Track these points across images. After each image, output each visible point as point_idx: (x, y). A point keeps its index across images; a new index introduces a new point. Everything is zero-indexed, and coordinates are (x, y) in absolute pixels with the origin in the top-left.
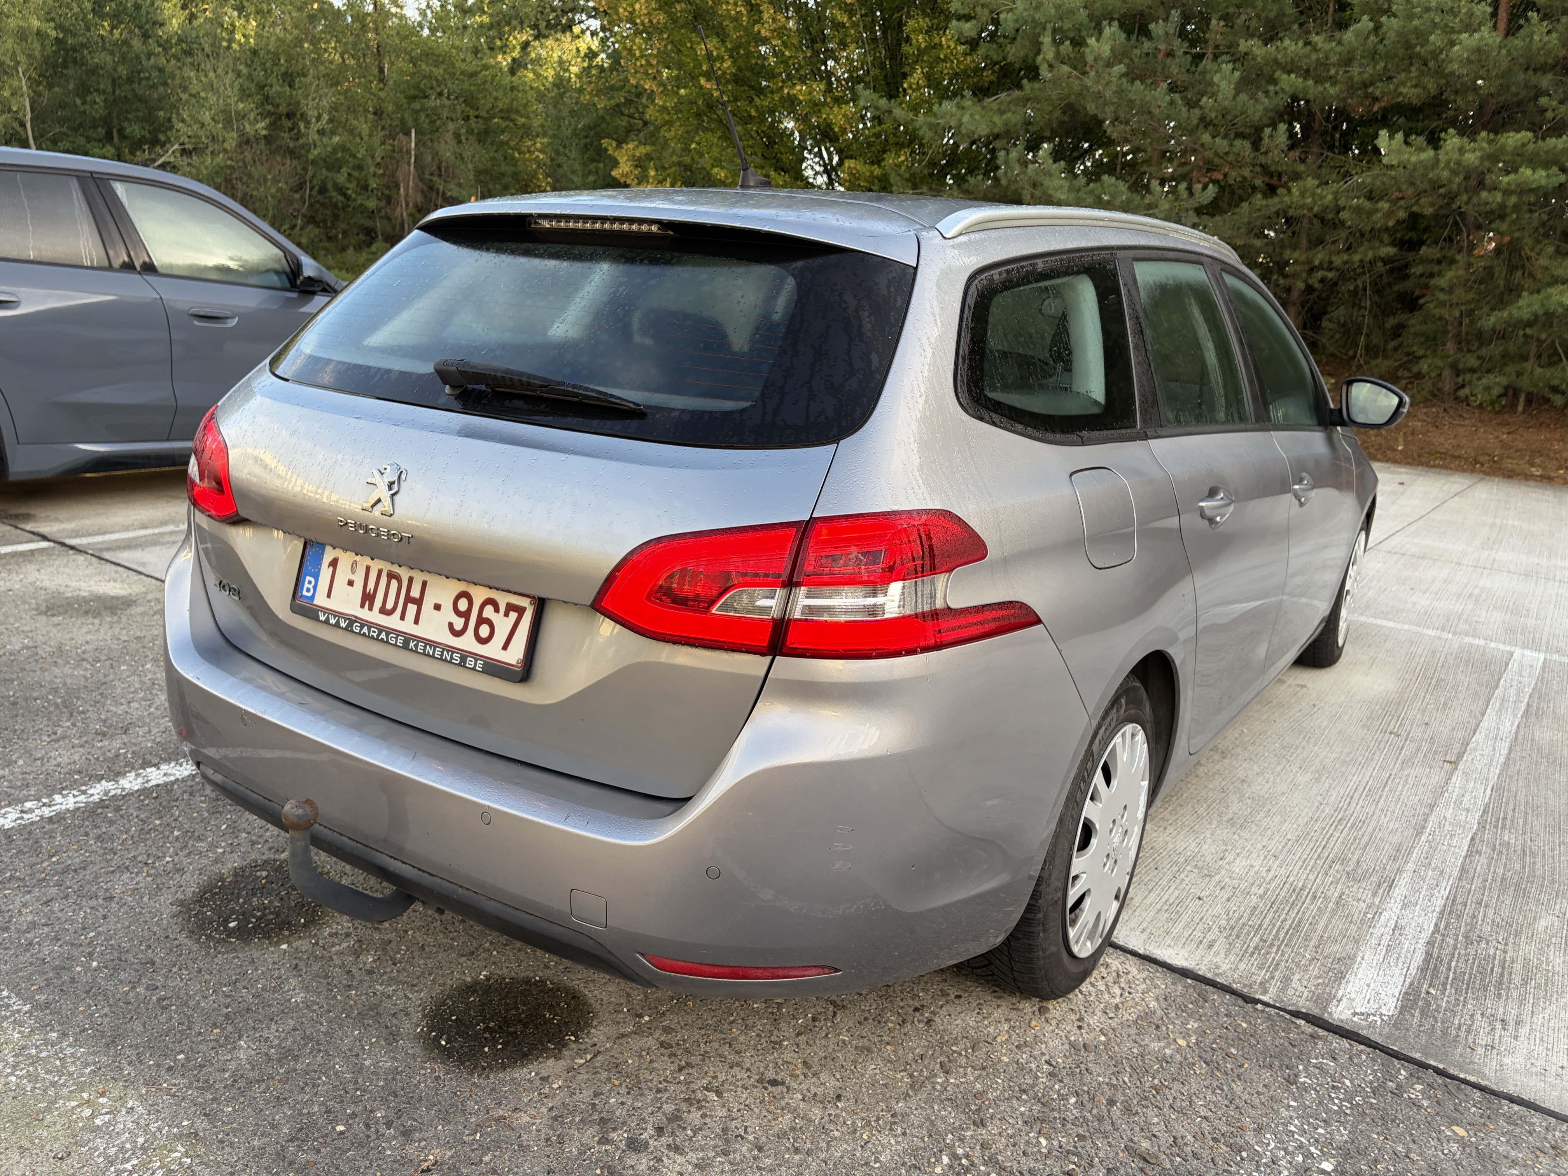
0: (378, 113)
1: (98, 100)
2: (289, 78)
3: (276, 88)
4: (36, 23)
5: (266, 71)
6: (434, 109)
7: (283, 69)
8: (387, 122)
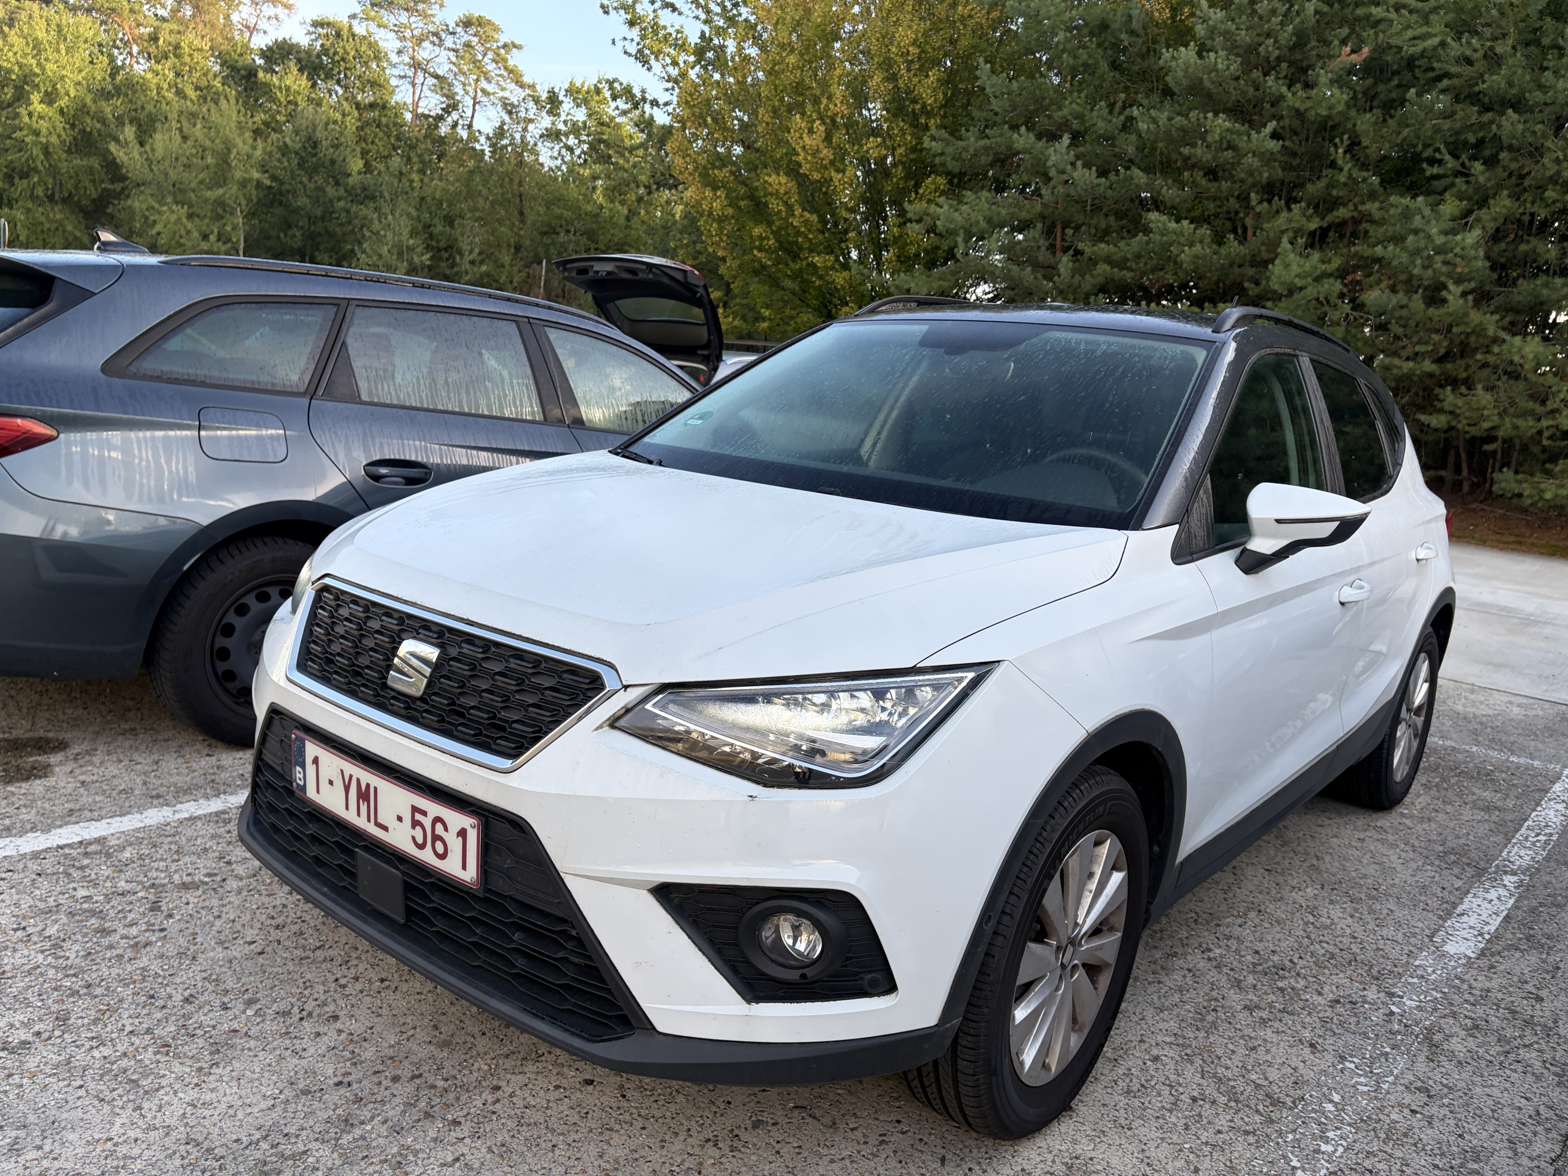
0: (518, 248)
1: (297, 234)
2: (449, 221)
3: (439, 228)
4: (256, 175)
5: (431, 213)
6: (562, 244)
7: (445, 213)
8: (523, 254)
